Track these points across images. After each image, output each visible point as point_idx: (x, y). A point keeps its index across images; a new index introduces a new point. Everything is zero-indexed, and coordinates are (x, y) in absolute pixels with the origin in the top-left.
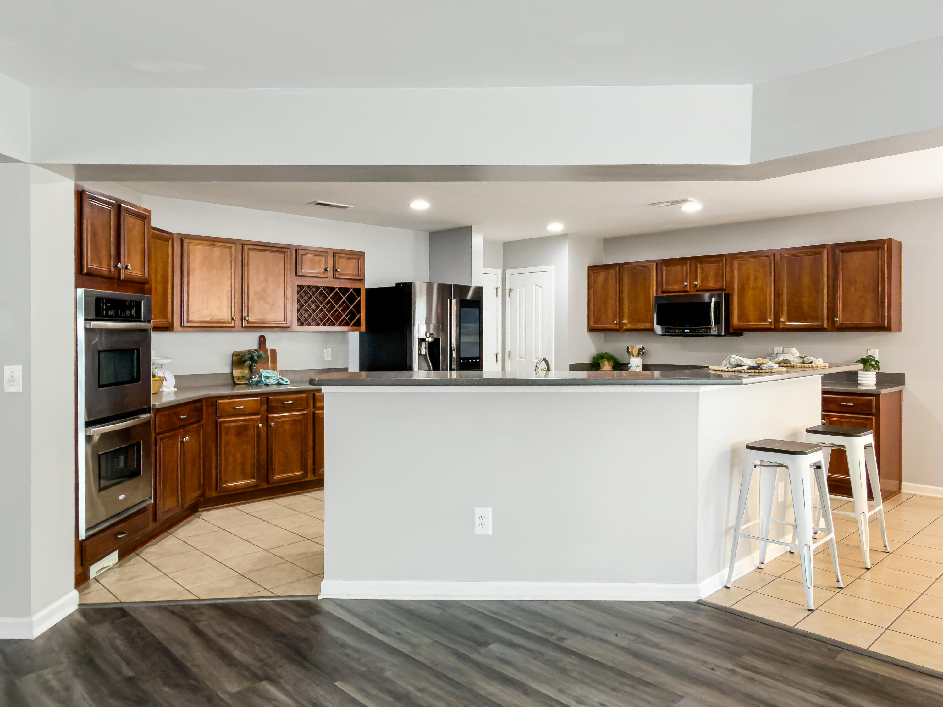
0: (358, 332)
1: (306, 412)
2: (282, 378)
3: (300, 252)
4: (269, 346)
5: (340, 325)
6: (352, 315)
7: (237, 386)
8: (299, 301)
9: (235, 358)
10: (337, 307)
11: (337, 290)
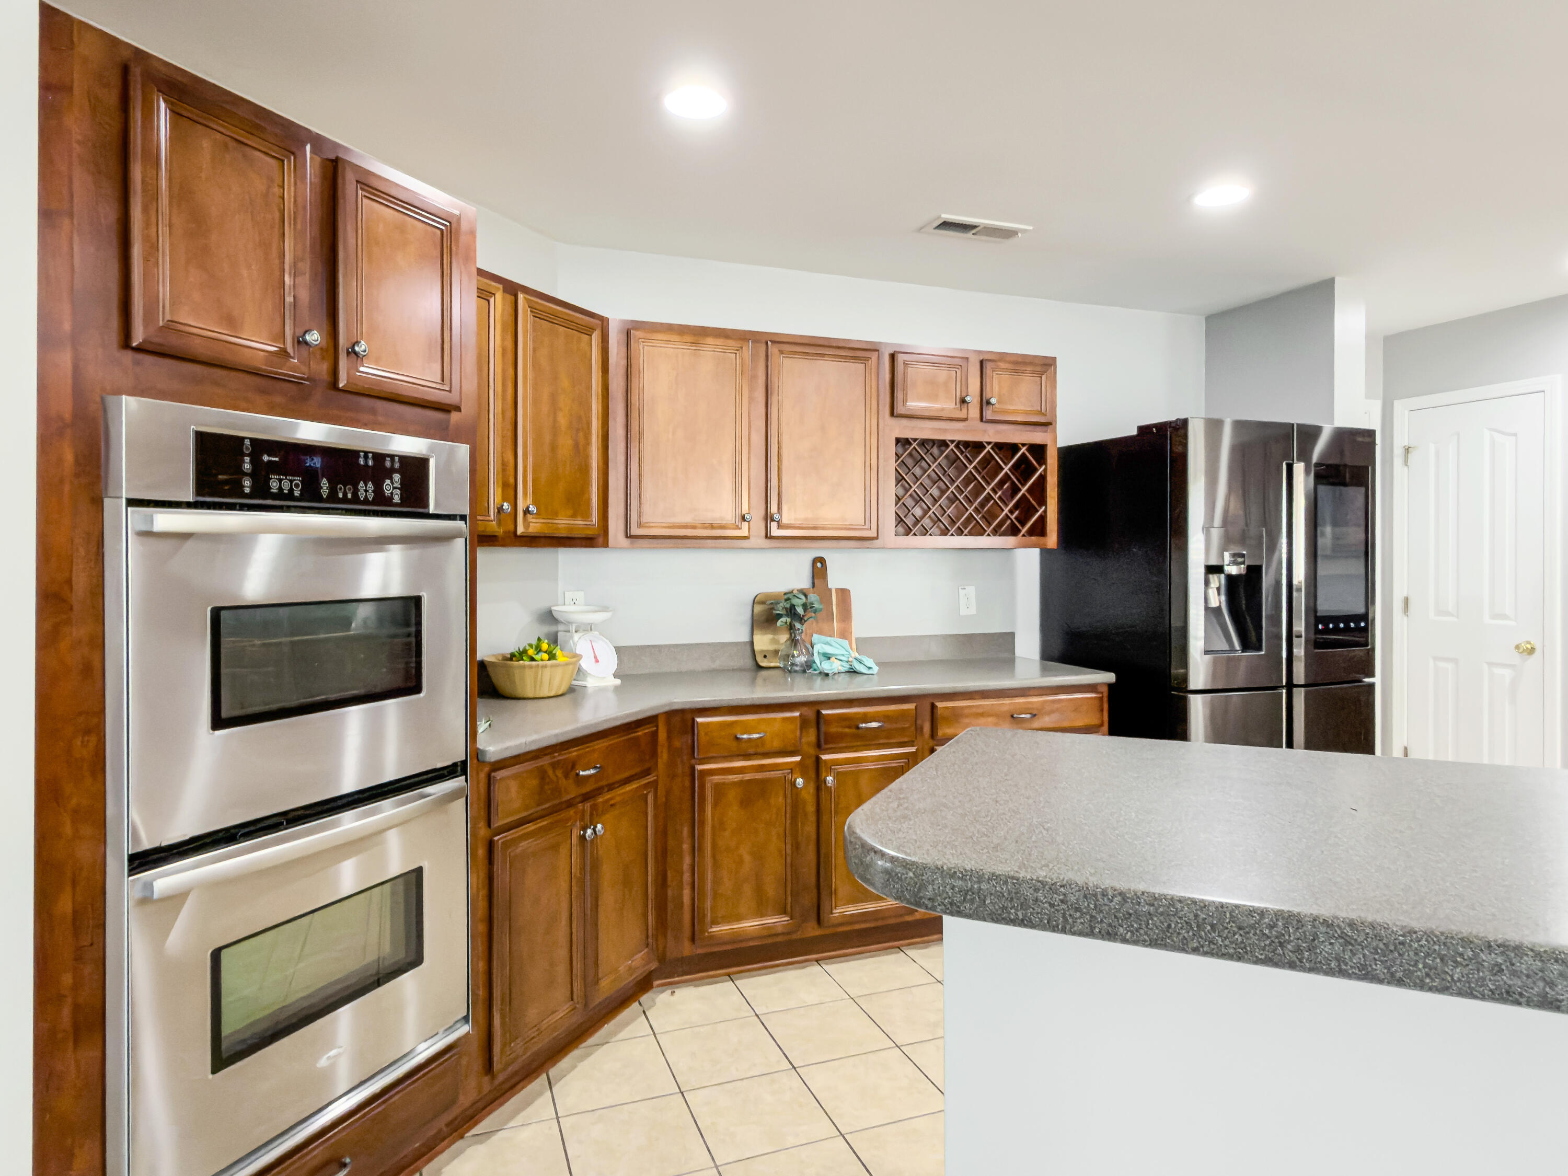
0: (1037, 551)
1: (913, 749)
2: (859, 657)
3: (900, 358)
4: (835, 581)
5: (995, 532)
6: (1025, 509)
7: (764, 673)
8: (900, 479)
9: (758, 609)
10: (988, 489)
11: (988, 448)
